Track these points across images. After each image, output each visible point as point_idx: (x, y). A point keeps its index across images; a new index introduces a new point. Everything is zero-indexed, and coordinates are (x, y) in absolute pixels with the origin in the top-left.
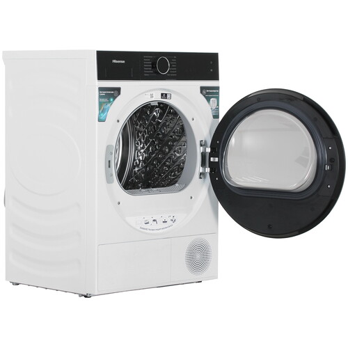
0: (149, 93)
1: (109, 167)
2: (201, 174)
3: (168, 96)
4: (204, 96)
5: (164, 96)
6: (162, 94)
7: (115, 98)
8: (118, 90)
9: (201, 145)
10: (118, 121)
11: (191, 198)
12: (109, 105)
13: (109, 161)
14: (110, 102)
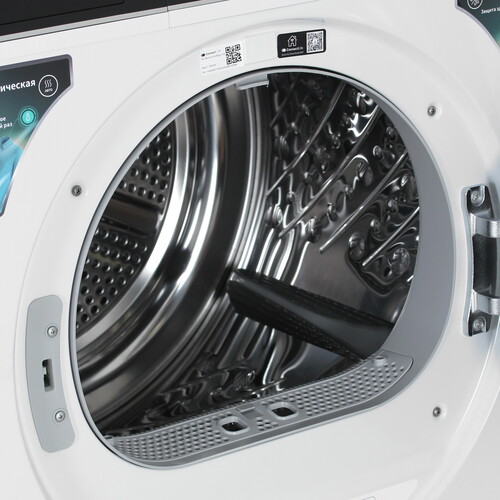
0: (221, 48)
1: (48, 381)
2: (472, 318)
3: (312, 41)
4: (476, 14)
5: (293, 43)
6: (283, 40)
7: (42, 106)
8: (59, 71)
9: (471, 207)
10: (77, 191)
11: (438, 412)
12: (14, 142)
13: (46, 363)
14: (19, 127)
